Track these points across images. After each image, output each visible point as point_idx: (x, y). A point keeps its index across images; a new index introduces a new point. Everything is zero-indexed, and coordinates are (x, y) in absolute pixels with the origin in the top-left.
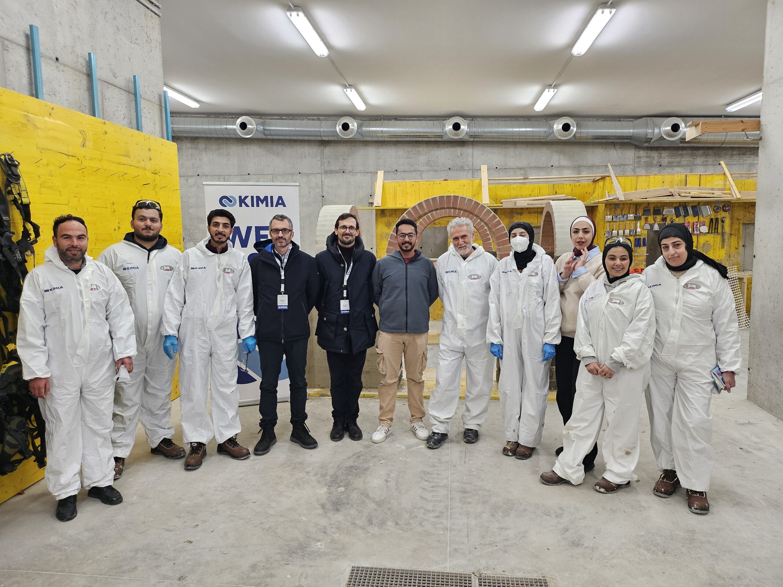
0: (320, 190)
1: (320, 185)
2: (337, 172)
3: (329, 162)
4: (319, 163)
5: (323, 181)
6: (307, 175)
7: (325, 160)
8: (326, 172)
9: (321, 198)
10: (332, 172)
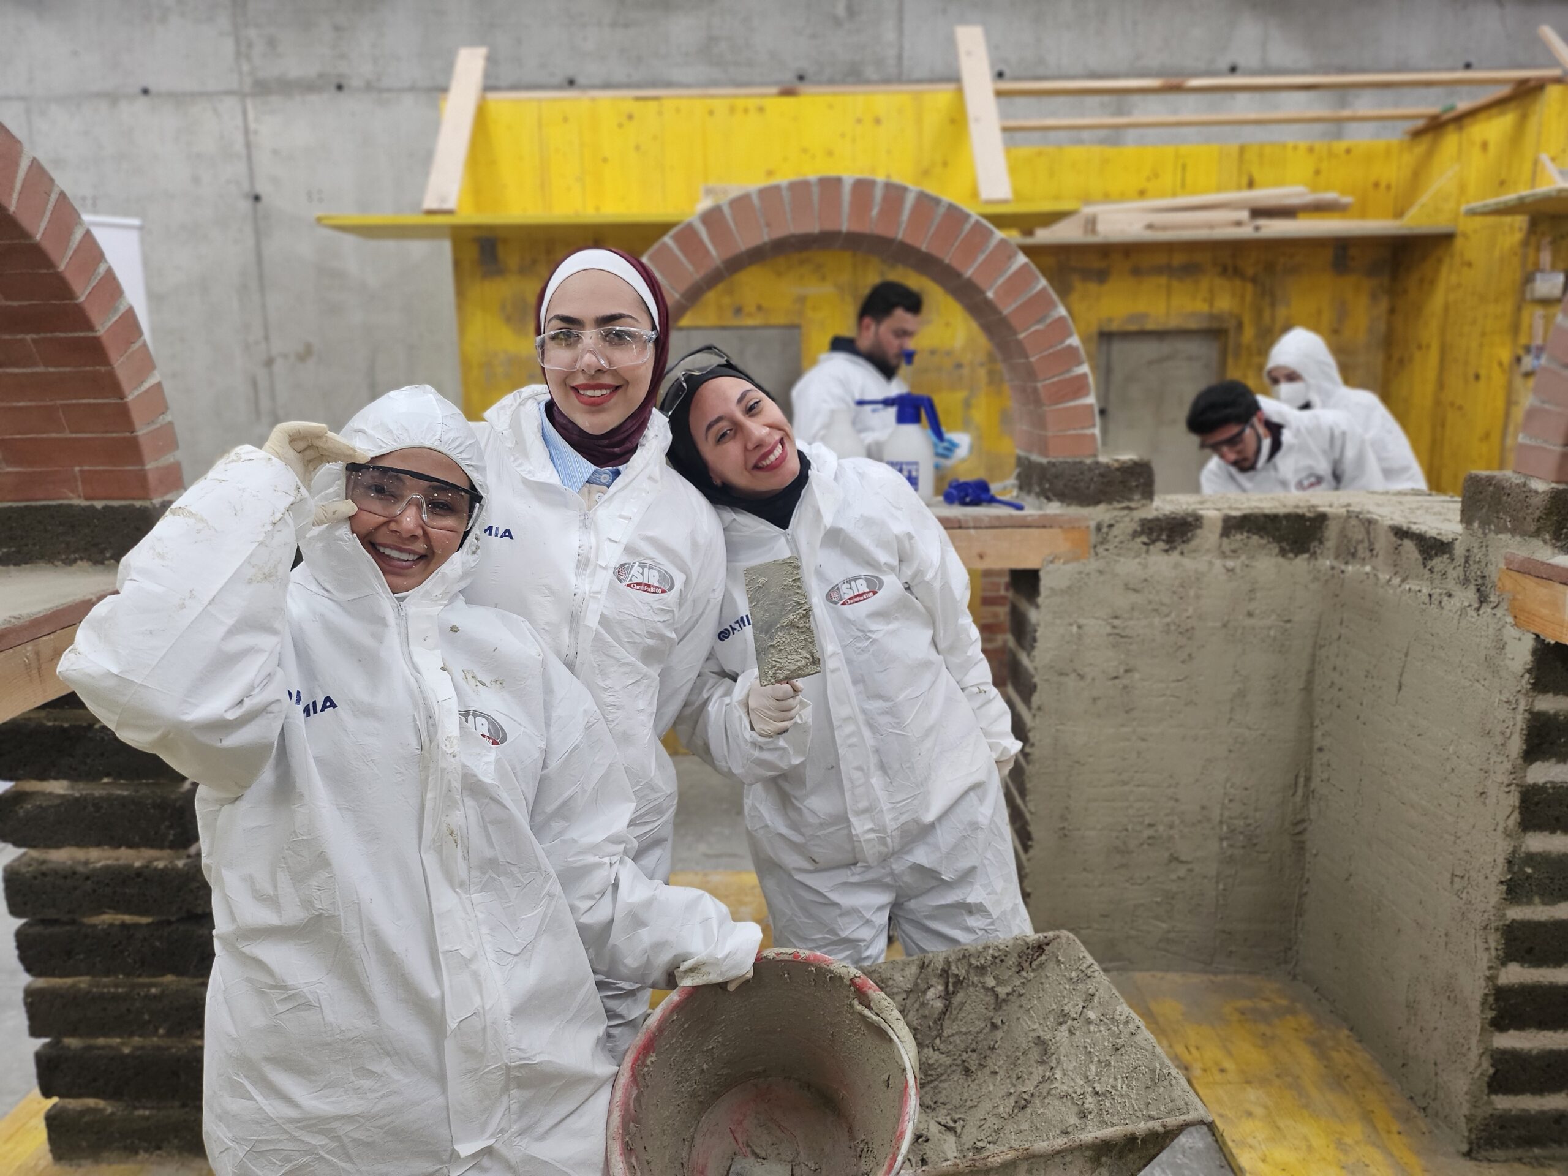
0: (241, 168)
1: (239, 146)
2: (308, 87)
3: (272, 43)
4: (228, 46)
5: (253, 126)
6: (180, 99)
7: (252, 33)
8: (263, 88)
9: (245, 205)
10: (287, 87)
